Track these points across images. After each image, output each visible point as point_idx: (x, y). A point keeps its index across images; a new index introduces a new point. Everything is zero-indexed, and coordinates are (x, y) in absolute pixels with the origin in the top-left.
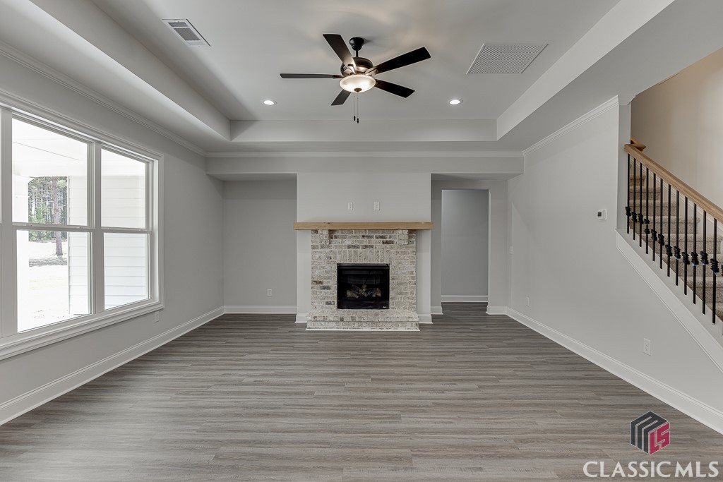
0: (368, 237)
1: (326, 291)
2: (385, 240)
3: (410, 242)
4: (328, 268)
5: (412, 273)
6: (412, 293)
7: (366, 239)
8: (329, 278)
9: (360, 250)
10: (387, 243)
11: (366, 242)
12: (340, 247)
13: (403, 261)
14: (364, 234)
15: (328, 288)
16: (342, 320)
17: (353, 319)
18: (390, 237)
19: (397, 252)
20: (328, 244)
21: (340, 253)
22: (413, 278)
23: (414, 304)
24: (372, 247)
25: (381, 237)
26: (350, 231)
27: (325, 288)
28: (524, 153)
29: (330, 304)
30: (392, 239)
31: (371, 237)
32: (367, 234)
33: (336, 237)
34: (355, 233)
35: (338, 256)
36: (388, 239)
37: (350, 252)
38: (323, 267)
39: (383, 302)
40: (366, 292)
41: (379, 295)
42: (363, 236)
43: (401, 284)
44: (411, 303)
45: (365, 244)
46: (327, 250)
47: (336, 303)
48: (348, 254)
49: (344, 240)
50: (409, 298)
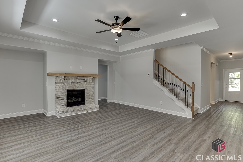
0: (78, 79)
1: (62, 101)
2: (84, 80)
3: (93, 81)
4: (63, 91)
5: (93, 91)
6: (93, 98)
7: (78, 80)
8: (63, 95)
9: (76, 84)
10: (85, 81)
11: (78, 81)
12: (68, 83)
13: (90, 88)
14: (77, 78)
15: (63, 99)
16: (74, 111)
17: (78, 110)
18: (86, 79)
19: (89, 85)
20: (63, 82)
21: (68, 85)
22: (93, 93)
23: (94, 102)
24: (80, 83)
25: (83, 79)
26: (72, 77)
27: (61, 100)
28: (121, 57)
29: (64, 106)
30: (87, 80)
31: (80, 79)
32: (78, 78)
33: (66, 79)
34: (74, 78)
35: (67, 86)
36: (85, 80)
37: (72, 85)
38: (61, 91)
39: (83, 102)
40: (76, 100)
41: (81, 100)
42: (77, 79)
43: (90, 95)
44: (93, 102)
45: (77, 82)
46: (63, 84)
47: (66, 105)
48: (71, 86)
49: (70, 80)
50: (92, 100)
